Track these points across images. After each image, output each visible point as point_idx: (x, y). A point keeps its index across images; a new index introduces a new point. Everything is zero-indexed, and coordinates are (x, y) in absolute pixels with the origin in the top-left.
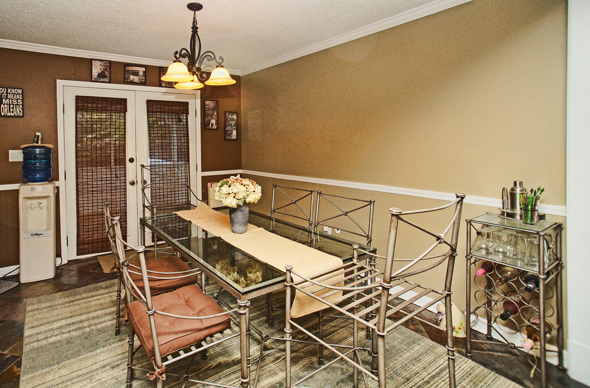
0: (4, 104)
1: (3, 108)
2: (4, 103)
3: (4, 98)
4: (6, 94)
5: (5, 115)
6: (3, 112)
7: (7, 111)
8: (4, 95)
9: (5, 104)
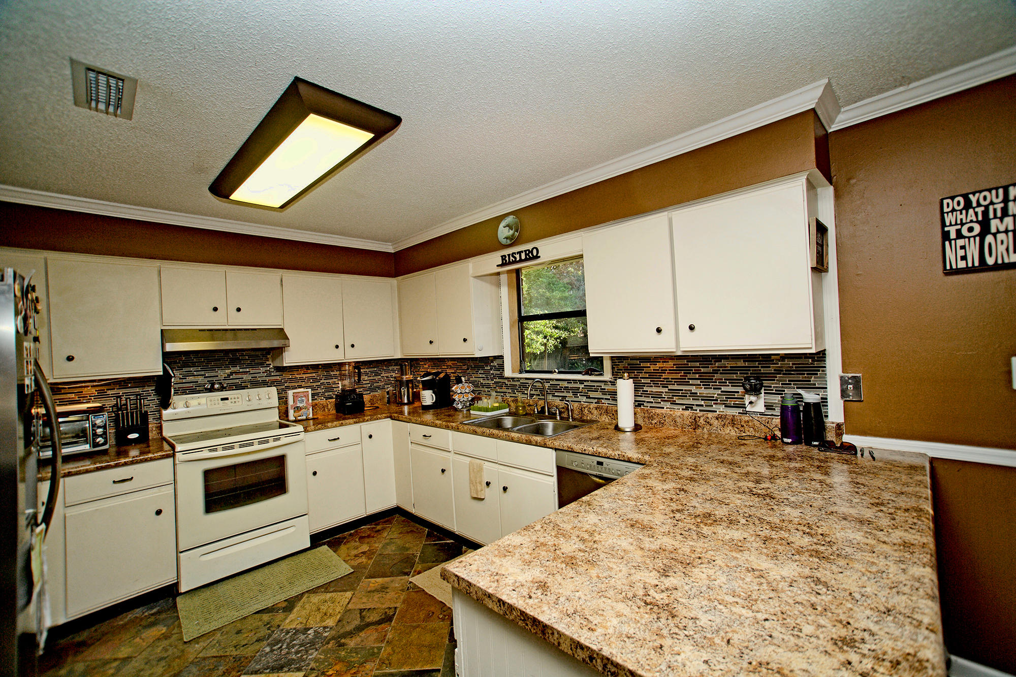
0: (995, 235)
1: (990, 245)
2: (993, 230)
3: (995, 217)
4: (1002, 205)
5: (1000, 262)
6: (990, 255)
7: (1007, 250)
8: (995, 210)
9: (998, 232)
